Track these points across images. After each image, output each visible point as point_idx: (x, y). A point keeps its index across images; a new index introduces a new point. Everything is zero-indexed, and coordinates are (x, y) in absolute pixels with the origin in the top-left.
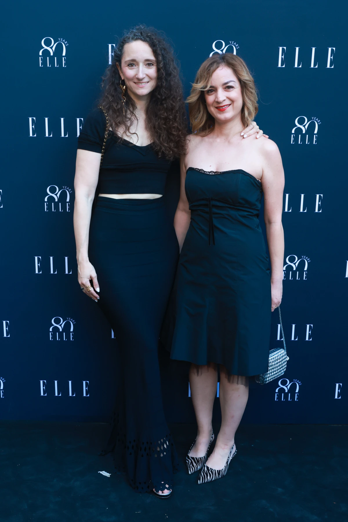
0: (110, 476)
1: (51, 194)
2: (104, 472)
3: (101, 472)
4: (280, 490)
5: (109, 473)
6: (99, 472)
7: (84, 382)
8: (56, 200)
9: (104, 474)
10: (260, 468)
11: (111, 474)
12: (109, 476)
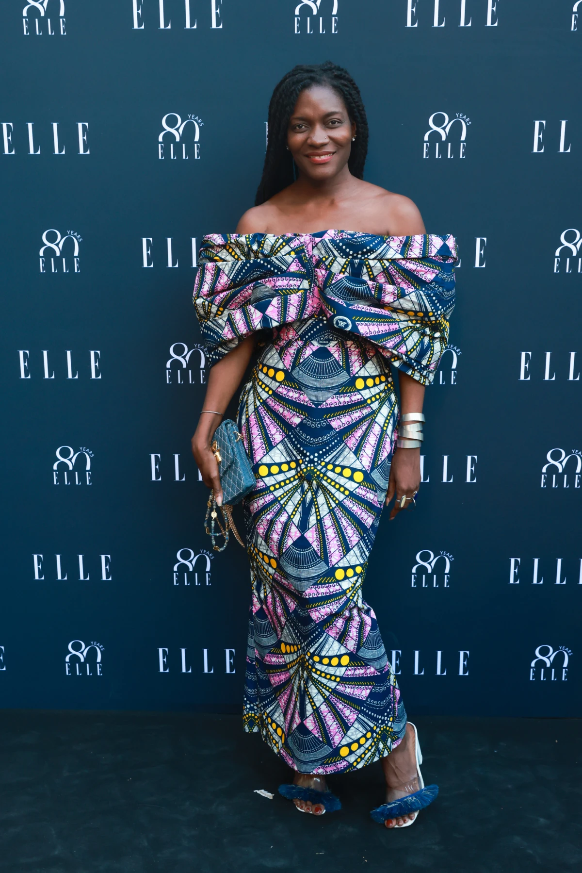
0: (273, 797)
1: (176, 357)
2: (263, 791)
3: (258, 792)
4: (542, 820)
5: (272, 793)
6: (255, 791)
7: (228, 651)
8: (185, 366)
9: (263, 794)
10: (510, 786)
11: (274, 795)
12: (271, 798)
